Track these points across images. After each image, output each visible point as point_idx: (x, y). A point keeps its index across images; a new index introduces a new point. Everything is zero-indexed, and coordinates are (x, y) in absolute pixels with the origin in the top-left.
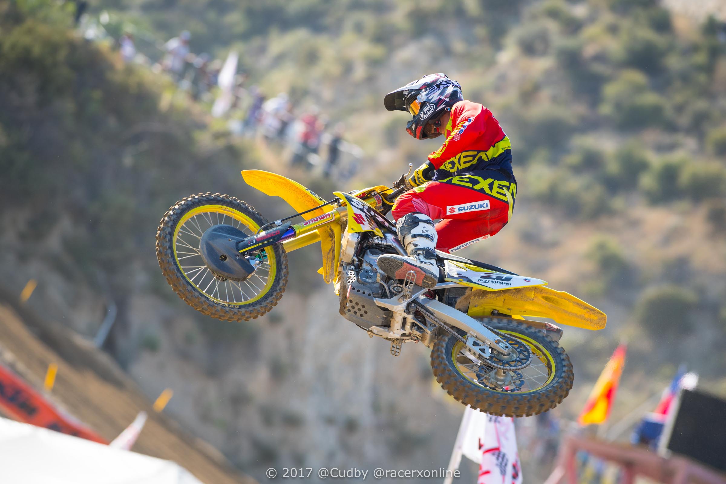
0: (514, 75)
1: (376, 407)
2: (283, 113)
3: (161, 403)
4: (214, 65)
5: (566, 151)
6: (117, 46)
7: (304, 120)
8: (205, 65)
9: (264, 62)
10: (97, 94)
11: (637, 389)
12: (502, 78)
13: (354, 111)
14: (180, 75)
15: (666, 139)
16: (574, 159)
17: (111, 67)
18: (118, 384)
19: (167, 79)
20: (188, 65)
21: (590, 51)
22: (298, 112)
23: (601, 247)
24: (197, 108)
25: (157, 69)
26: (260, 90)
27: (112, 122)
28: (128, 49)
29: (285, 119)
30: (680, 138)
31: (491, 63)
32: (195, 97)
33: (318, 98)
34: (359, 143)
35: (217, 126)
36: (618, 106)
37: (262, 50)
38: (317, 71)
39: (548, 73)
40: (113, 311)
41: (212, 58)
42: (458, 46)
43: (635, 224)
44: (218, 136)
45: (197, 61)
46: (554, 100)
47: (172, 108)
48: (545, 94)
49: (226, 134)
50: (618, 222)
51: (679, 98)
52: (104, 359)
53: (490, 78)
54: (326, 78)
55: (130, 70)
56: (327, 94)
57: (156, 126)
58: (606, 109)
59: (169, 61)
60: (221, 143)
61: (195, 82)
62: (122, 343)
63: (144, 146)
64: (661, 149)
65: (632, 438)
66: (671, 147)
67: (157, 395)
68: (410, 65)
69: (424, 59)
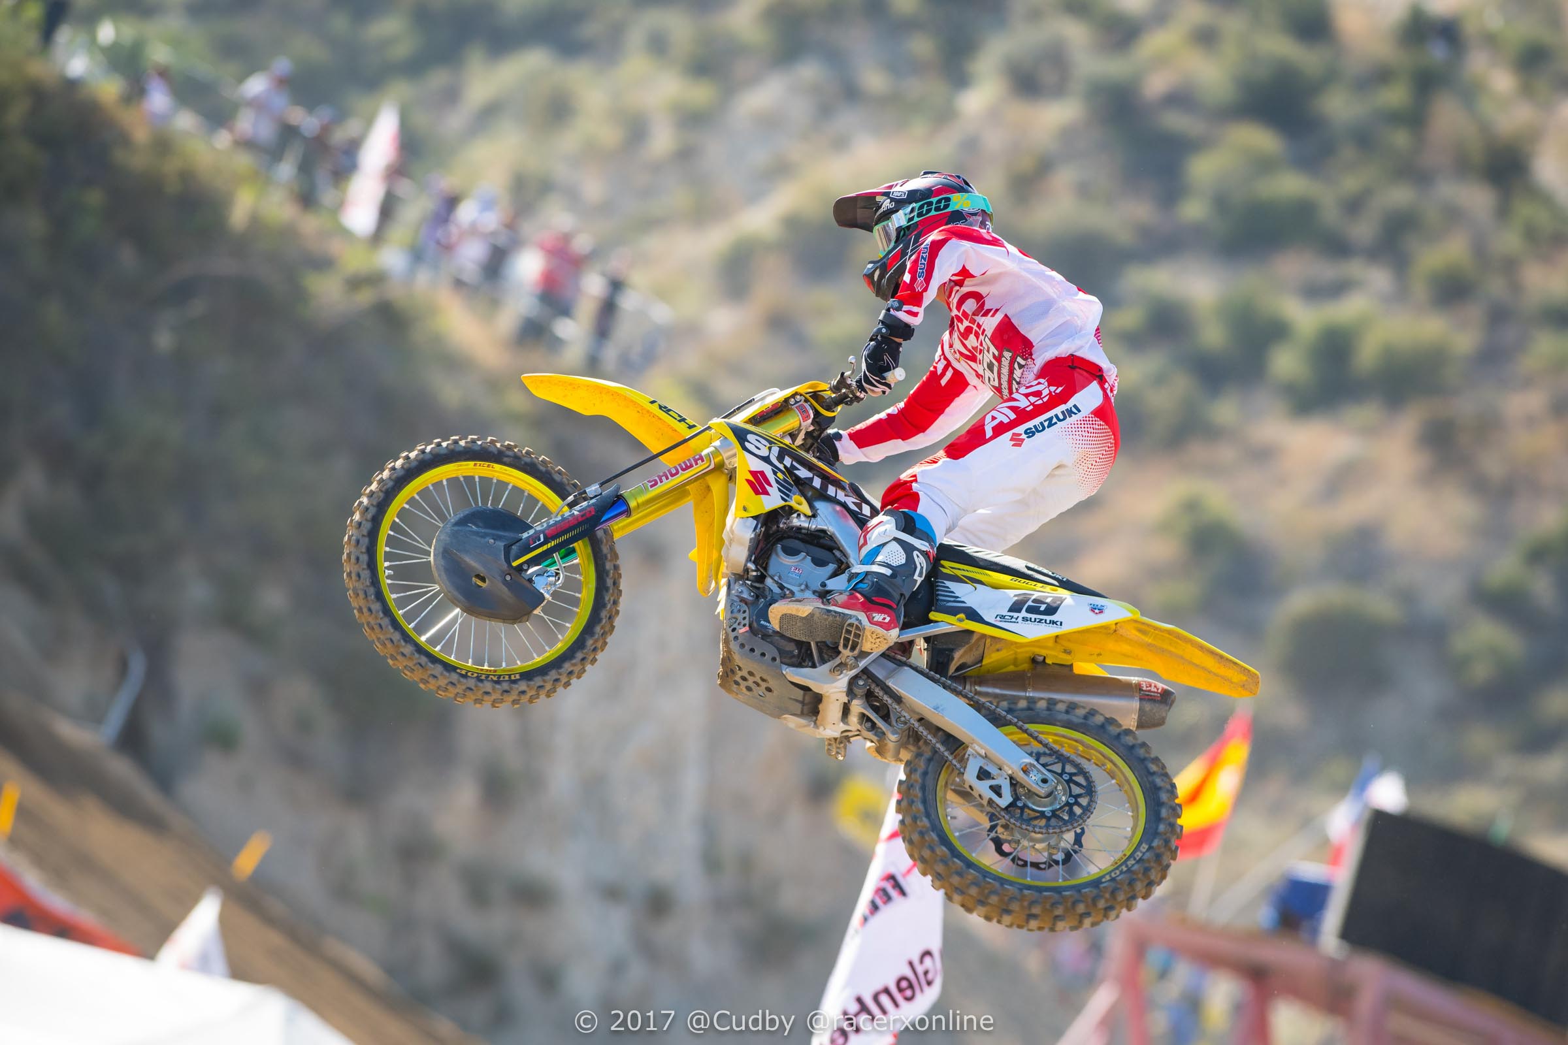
0: (994, 140)
1: (711, 862)
3: (247, 862)
4: (351, 128)
5: (1112, 302)
6: (136, 93)
7: (542, 247)
8: (326, 129)
9: (455, 121)
10: (95, 198)
11: (1276, 811)
12: (970, 147)
13: (650, 224)
15: (1326, 271)
16: (1128, 318)
17: (125, 140)
18: (153, 823)
19: (244, 161)
20: (288, 132)
21: (1157, 84)
22: (528, 228)
23: (1191, 506)
24: (310, 224)
25: (223, 140)
26: (447, 182)
27: (127, 258)
28: (158, 100)
29: (501, 241)
30: (1355, 268)
31: (945, 116)
32: (307, 199)
33: (572, 197)
34: (662, 293)
35: (354, 261)
36: (1221, 202)
37: (451, 96)
38: (569, 140)
39: (1067, 134)
40: (138, 666)
41: (342, 116)
42: (874, 80)
43: (1263, 455)
44: (356, 283)
45: (307, 122)
46: (1084, 191)
47: (256, 222)
48: (1064, 179)
49: (375, 279)
50: (1226, 453)
51: (1351, 183)
52: (121, 769)
53: (944, 147)
54: (591, 153)
55: (163, 144)
56: (593, 188)
57: (223, 265)
58: (1194, 210)
59: (246, 123)
60: (365, 298)
61: (306, 168)
62: (159, 733)
63: (198, 307)
64: (1315, 292)
65: (1264, 915)
66: (1338, 289)
67: (238, 845)
68: (769, 123)
69: (800, 110)
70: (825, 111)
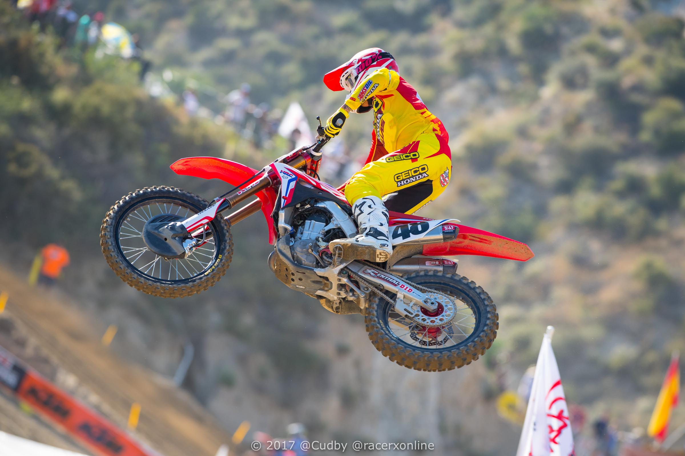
0: (557, 109)
1: (442, 429)
2: (341, 156)
3: (240, 435)
4: (275, 114)
5: (611, 178)
6: (181, 100)
8: (265, 114)
9: (321, 109)
10: (164, 147)
12: (546, 112)
14: (241, 125)
16: (618, 184)
17: (177, 122)
18: (198, 419)
19: (230, 129)
20: (249, 116)
21: (627, 82)
23: (648, 266)
24: (259, 156)
25: (219, 121)
28: (191, 104)
29: (343, 161)
31: (535, 99)
32: (257, 145)
36: (657, 133)
37: (319, 98)
39: (589, 105)
40: (190, 351)
41: (271, 108)
42: (503, 84)
43: (679, 243)
45: (257, 111)
46: (597, 130)
47: (236, 155)
48: (588, 125)
50: (663, 243)
52: (184, 396)
53: (535, 112)
55: (194, 123)
58: (645, 136)
59: (231, 113)
61: (256, 131)
62: (200, 380)
67: (235, 428)
68: (458, 104)
69: (471, 98)
70: (482, 98)
